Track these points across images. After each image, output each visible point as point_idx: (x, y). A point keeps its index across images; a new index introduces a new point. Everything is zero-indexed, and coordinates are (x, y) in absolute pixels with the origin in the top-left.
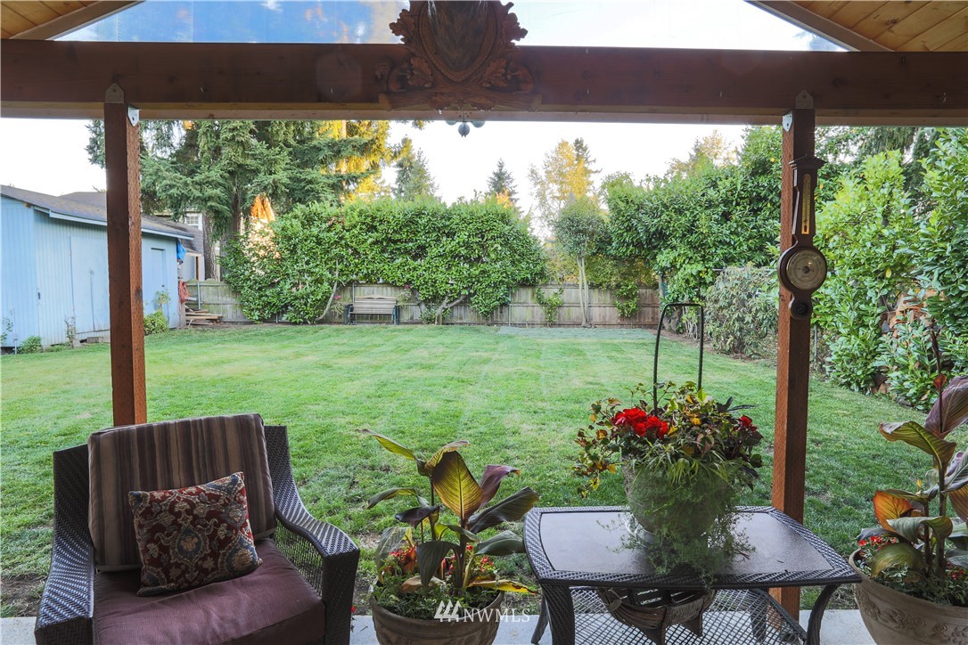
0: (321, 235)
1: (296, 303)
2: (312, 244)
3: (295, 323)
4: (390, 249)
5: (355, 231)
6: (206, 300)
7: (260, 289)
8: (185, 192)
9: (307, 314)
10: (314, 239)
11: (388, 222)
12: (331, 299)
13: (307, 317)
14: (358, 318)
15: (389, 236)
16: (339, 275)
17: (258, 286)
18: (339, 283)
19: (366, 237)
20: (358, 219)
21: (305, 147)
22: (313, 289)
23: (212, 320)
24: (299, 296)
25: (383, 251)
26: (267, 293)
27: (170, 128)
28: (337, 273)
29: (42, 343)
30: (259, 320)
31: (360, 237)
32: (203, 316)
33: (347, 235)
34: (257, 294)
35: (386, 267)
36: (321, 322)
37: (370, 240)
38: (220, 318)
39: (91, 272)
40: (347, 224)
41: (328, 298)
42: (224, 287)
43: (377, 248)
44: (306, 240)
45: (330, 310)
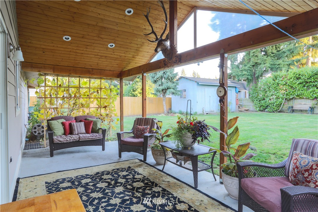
0: (279, 82)
1: (270, 105)
2: (276, 86)
3: (270, 112)
4: (306, 85)
5: (291, 80)
6: (245, 104)
7: (260, 101)
8: (237, 74)
9: (274, 109)
10: (277, 84)
11: (305, 76)
12: (282, 104)
13: (274, 110)
14: (296, 111)
15: (306, 80)
16: (286, 96)
17: (259, 100)
18: (286, 99)
19: (296, 82)
20: (292, 76)
21: (280, 52)
22: (276, 100)
23: (246, 110)
24: (271, 103)
25: (304, 86)
26: (262, 102)
27: (237, 55)
28: (285, 95)
29: (197, 113)
30: (259, 110)
31: (294, 82)
32: (243, 109)
33: (288, 82)
34: (259, 102)
35: (305, 92)
36: (279, 112)
37: (297, 83)
38: (248, 110)
39: (210, 97)
40: (288, 78)
41: (281, 104)
42: (250, 100)
43: (300, 85)
44: (273, 84)
45: (282, 108)
